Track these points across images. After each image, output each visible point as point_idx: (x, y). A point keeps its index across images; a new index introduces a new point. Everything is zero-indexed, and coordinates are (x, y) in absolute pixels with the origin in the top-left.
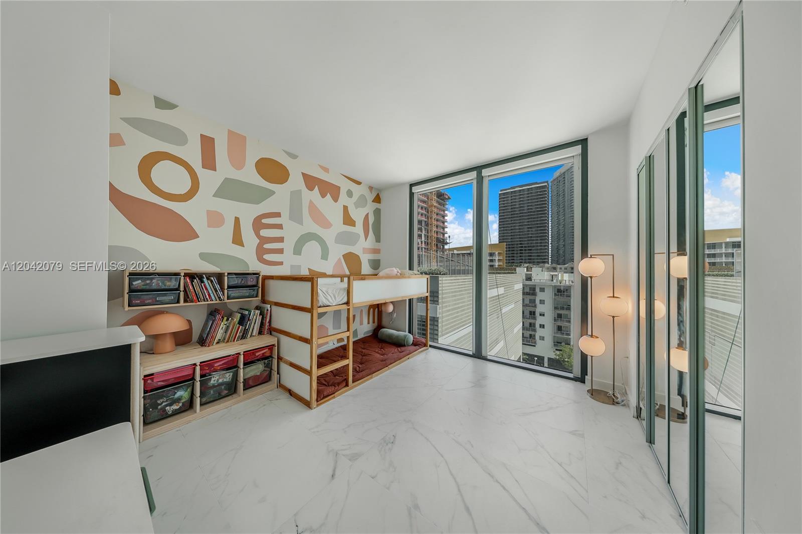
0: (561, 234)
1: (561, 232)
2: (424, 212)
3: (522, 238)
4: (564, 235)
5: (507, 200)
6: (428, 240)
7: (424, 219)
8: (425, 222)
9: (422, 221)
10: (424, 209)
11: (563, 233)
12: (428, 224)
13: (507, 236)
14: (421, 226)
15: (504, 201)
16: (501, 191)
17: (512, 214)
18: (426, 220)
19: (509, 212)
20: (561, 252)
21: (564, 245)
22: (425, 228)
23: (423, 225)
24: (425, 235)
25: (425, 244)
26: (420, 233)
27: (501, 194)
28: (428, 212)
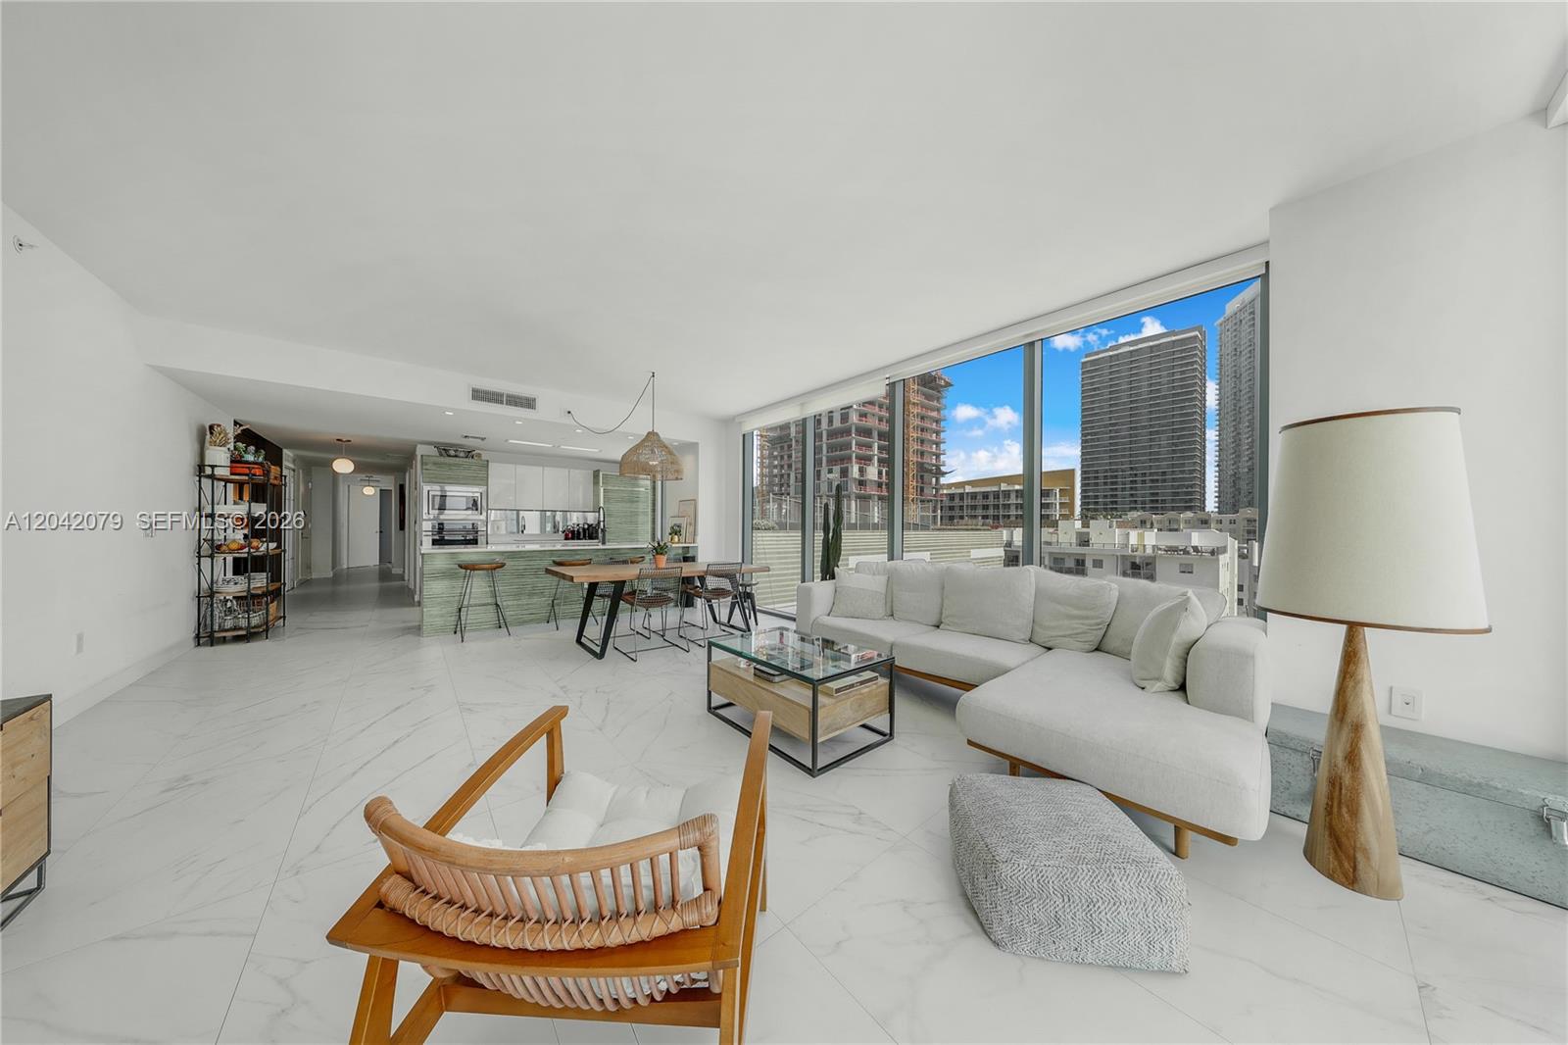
5: (1100, 376)
15: (1093, 377)
16: (1087, 356)
19: (1105, 400)
27: (1088, 362)
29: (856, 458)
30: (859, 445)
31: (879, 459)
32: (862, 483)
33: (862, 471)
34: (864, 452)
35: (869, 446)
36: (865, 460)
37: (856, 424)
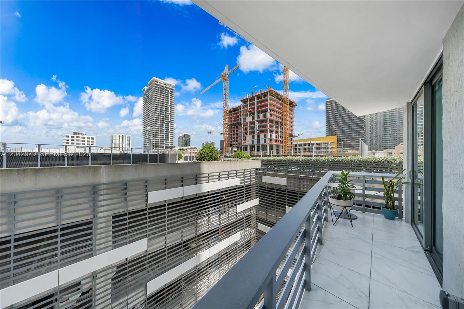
0: (373, 128)
1: (374, 127)
2: (280, 115)
3: (344, 132)
4: (376, 129)
5: (332, 106)
6: (282, 135)
7: (280, 120)
8: (281, 122)
9: (278, 122)
10: (280, 113)
11: (376, 127)
12: (282, 123)
13: (332, 131)
14: (278, 126)
15: (329, 106)
16: (327, 99)
17: (336, 116)
18: (281, 121)
19: (334, 114)
20: (374, 141)
21: (376, 137)
22: (281, 127)
23: (279, 125)
24: (280, 131)
25: (281, 137)
26: (277, 130)
27: (327, 101)
28: (282, 116)
29: (269, 131)
30: (270, 126)
31: (276, 131)
32: (271, 140)
33: (271, 135)
34: (271, 129)
35: (273, 127)
36: (271, 131)
37: (268, 118)
